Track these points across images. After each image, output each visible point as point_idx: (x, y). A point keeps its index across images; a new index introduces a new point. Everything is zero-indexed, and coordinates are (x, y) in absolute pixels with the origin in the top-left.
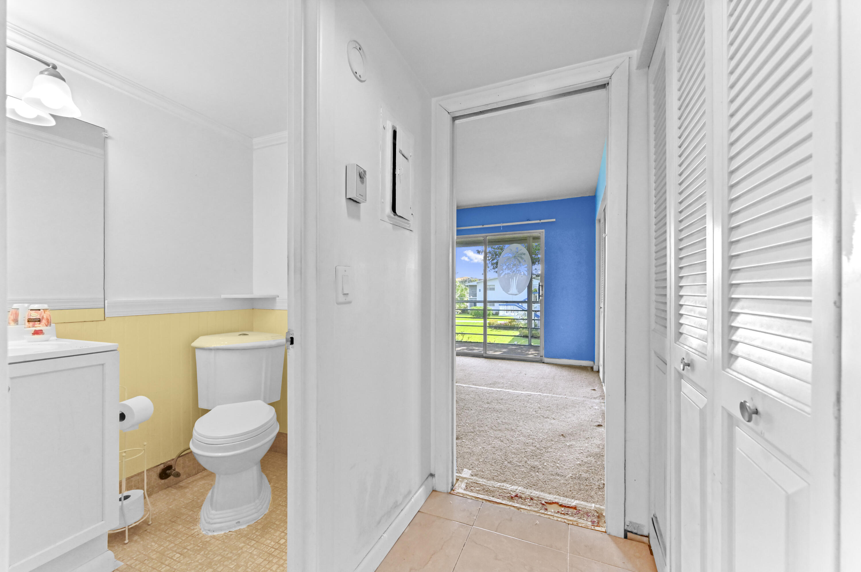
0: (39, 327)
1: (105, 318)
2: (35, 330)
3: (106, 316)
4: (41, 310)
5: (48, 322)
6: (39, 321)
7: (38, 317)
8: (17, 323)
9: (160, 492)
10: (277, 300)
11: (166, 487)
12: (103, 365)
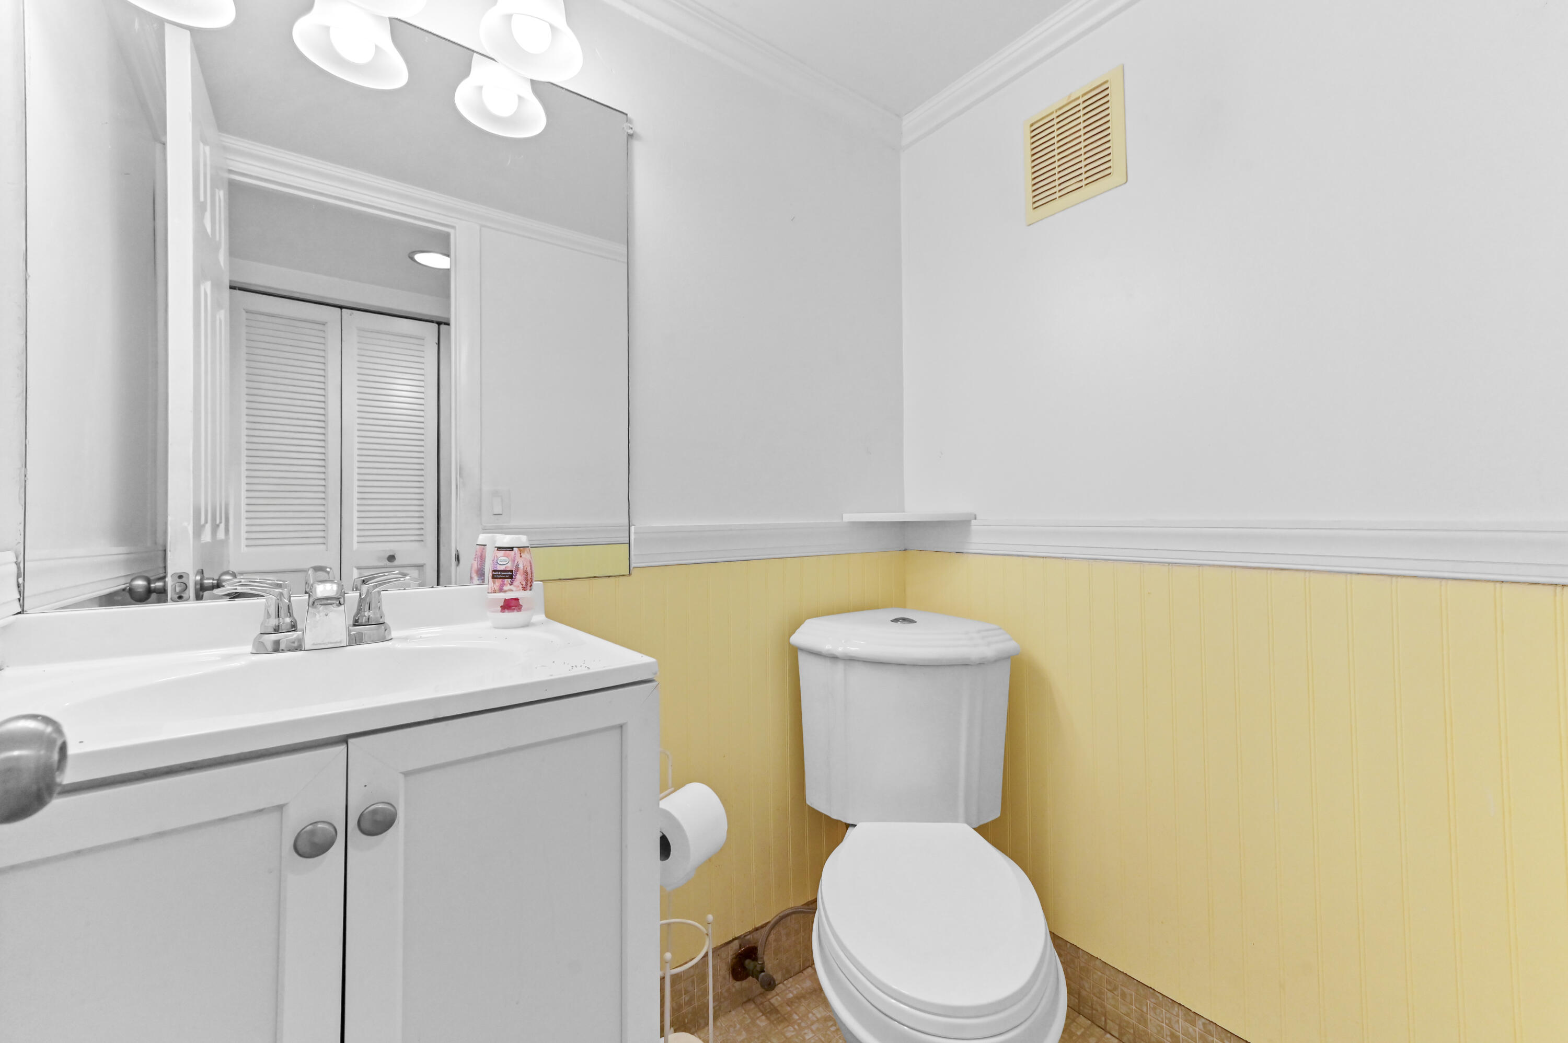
0: (513, 591)
1: (631, 569)
2: (506, 600)
3: (633, 565)
4: (514, 549)
5: (526, 579)
6: (511, 577)
7: (509, 566)
8: (482, 578)
9: (733, 1013)
10: (973, 528)
11: (745, 999)
12: (621, 726)
